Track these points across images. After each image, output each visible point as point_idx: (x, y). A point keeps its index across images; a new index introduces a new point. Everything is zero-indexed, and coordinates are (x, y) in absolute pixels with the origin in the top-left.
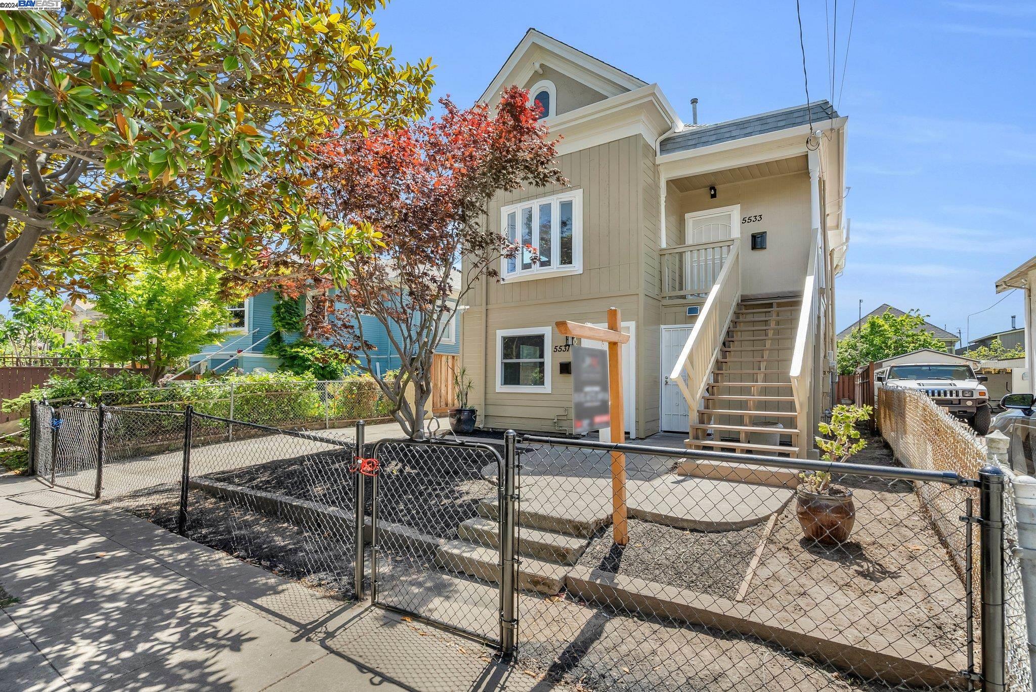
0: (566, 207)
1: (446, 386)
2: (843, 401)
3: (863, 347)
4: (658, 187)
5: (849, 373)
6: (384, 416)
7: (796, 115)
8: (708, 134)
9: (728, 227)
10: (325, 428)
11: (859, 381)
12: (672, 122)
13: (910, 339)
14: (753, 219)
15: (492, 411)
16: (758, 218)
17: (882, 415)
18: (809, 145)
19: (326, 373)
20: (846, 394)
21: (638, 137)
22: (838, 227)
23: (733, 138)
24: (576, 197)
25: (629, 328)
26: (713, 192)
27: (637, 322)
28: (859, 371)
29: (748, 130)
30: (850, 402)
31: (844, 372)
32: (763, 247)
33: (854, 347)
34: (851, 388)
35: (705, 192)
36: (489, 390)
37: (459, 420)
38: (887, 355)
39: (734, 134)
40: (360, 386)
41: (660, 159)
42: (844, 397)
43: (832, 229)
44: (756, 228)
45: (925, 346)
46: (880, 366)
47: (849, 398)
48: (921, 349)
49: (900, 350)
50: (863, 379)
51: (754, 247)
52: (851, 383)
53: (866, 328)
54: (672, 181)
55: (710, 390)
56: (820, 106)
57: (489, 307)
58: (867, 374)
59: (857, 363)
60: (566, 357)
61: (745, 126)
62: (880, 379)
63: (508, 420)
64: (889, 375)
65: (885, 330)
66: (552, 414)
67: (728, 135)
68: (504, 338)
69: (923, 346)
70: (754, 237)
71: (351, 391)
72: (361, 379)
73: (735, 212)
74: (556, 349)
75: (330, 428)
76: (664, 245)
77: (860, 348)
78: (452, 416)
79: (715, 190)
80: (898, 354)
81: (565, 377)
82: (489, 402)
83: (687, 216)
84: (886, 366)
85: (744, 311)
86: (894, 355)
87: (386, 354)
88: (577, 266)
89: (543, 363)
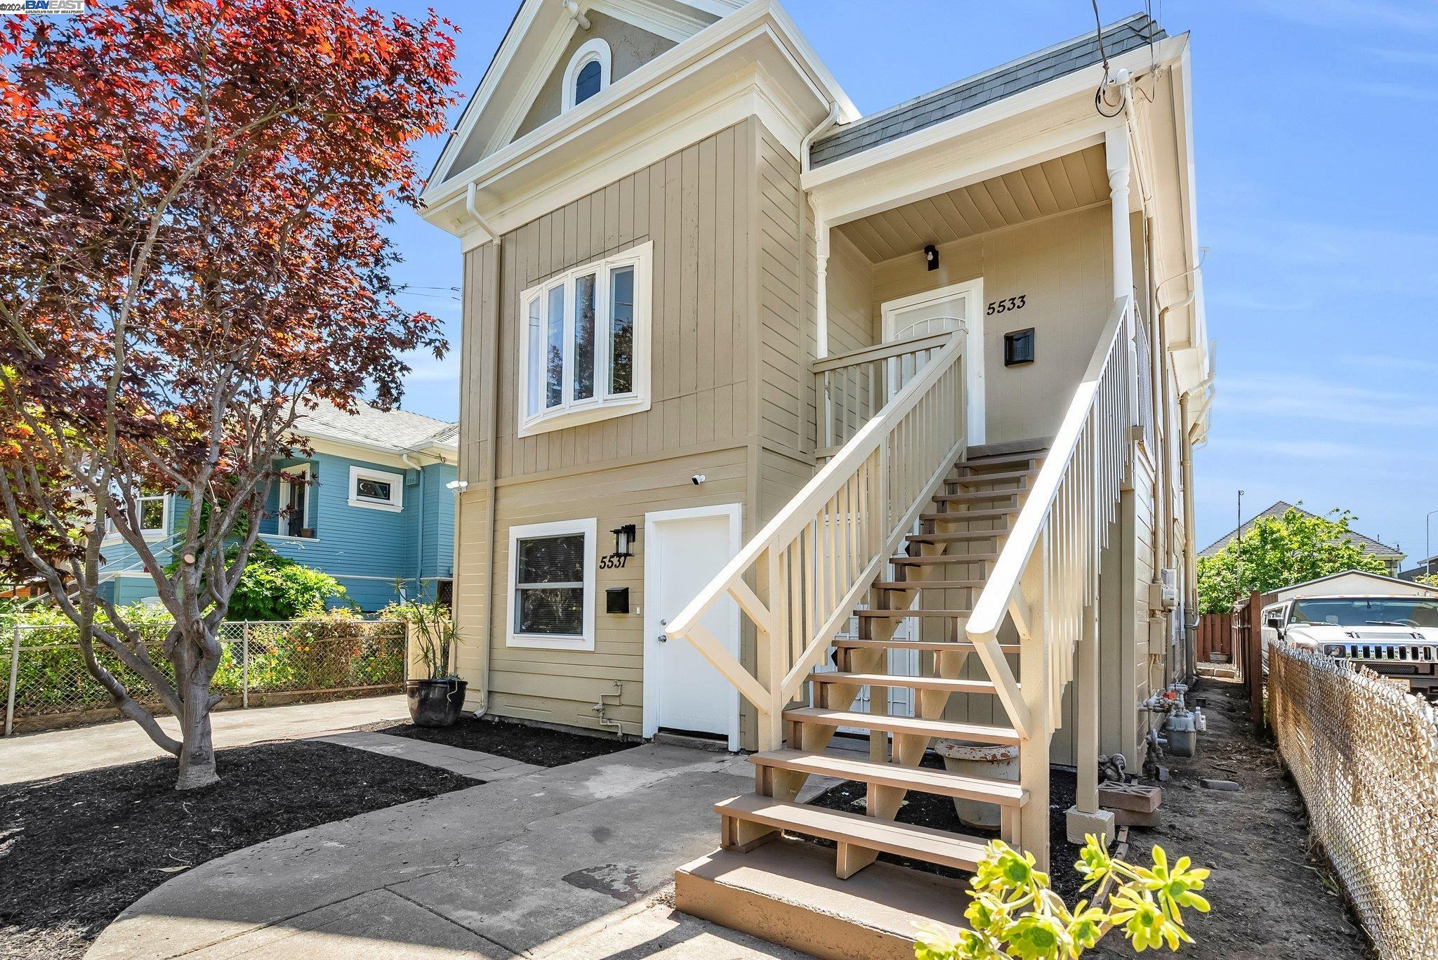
0: (623, 280)
2: (1212, 657)
3: (1245, 568)
4: (810, 238)
5: (1223, 611)
6: (376, 683)
8: (901, 118)
10: (241, 707)
11: (1236, 626)
12: (831, 102)
13: (1325, 556)
14: (1008, 304)
15: (500, 683)
16: (1018, 302)
17: (1279, 710)
18: (1102, 106)
19: (279, 607)
20: (1218, 645)
21: (750, 122)
22: (1189, 343)
24: (640, 258)
25: (728, 516)
26: (930, 257)
27: (745, 505)
28: (1238, 607)
29: (980, 99)
30: (1223, 658)
31: (1216, 610)
32: (1028, 360)
33: (1232, 569)
34: (1226, 634)
35: (917, 260)
36: (496, 643)
37: (423, 703)
38: (1286, 582)
40: (322, 631)
41: (811, 178)
42: (1213, 649)
43: (1179, 346)
44: (1014, 322)
45: (1351, 566)
46: (1274, 598)
47: (1223, 652)
48: (1344, 570)
49: (1311, 572)
50: (1243, 623)
51: (1010, 361)
52: (1226, 626)
53: (1252, 536)
54: (841, 228)
55: (841, 656)
56: (1128, 27)
57: (500, 483)
58: (1248, 614)
59: (1235, 595)
60: (617, 579)
61: (973, 92)
62: (1273, 623)
63: (526, 702)
64: (1291, 615)
65: (1282, 539)
66: (595, 693)
68: (522, 543)
69: (1350, 567)
70: (1009, 339)
71: (304, 638)
72: (325, 619)
73: (974, 293)
74: (603, 564)
75: (251, 706)
76: (822, 352)
77: (1240, 570)
78: (412, 693)
79: (936, 254)
80: (1304, 578)
81: (614, 619)
82: (498, 664)
83: (885, 307)
84: (1285, 600)
85: (970, 477)
86: (1297, 581)
88: (641, 395)
89: (582, 590)
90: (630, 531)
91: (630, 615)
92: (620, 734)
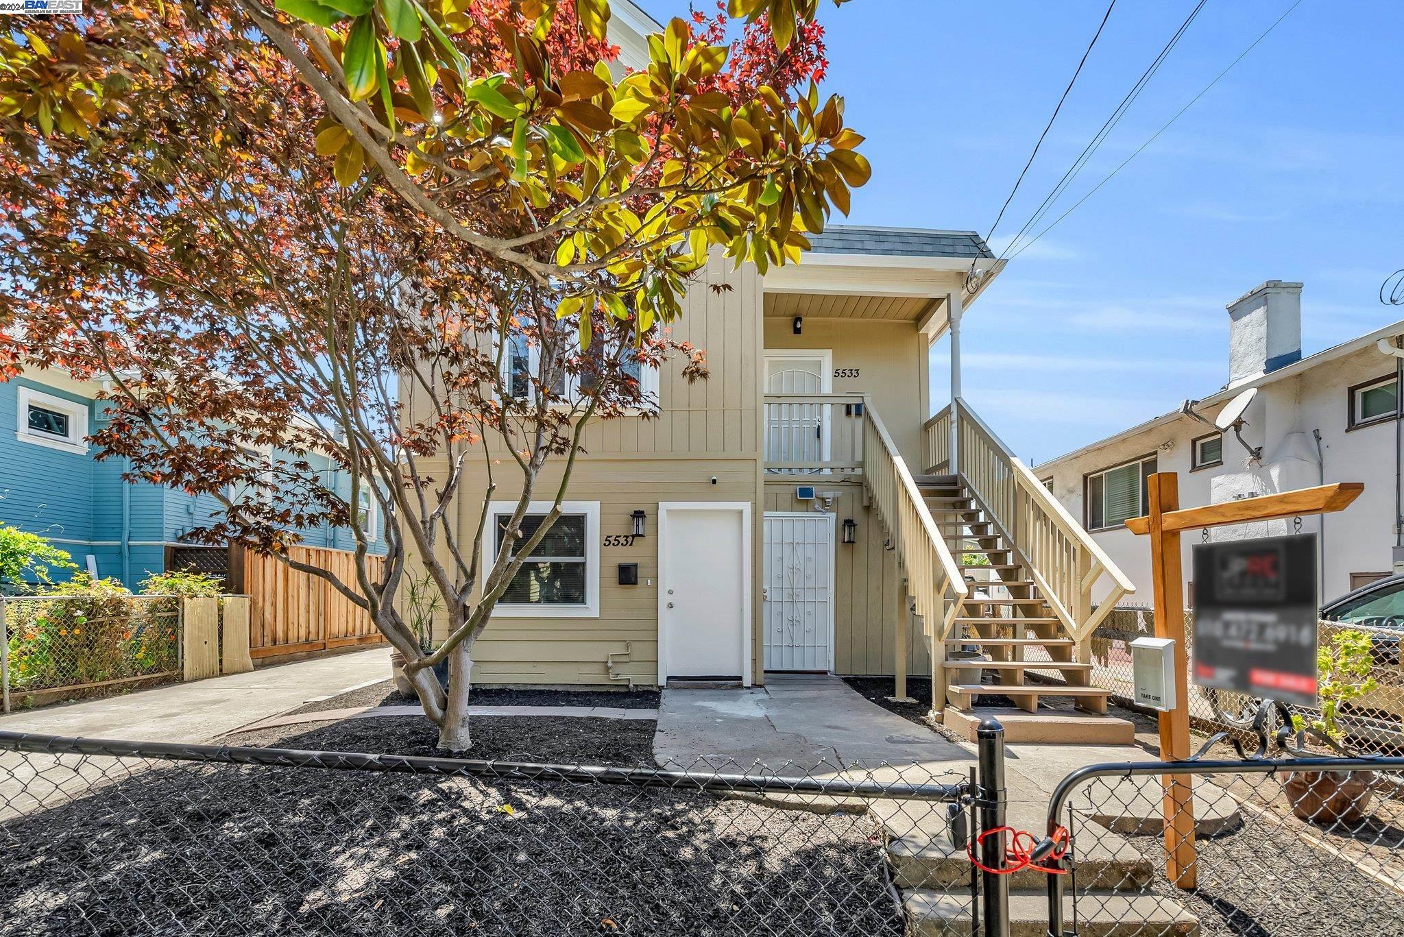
1: (274, 605)
6: (150, 671)
7: (944, 241)
9: (817, 380)
14: (848, 373)
16: (854, 373)
23: (868, 251)
25: (740, 511)
26: (799, 326)
27: (754, 502)
35: (790, 323)
39: (868, 245)
40: (93, 609)
51: (849, 415)
56: (970, 238)
60: (625, 555)
66: (605, 653)
67: (859, 245)
68: (500, 517)
71: (68, 618)
73: (826, 360)
74: (607, 541)
81: (627, 591)
87: (119, 537)
89: (583, 564)
90: (639, 515)
91: (639, 586)
92: (631, 686)
